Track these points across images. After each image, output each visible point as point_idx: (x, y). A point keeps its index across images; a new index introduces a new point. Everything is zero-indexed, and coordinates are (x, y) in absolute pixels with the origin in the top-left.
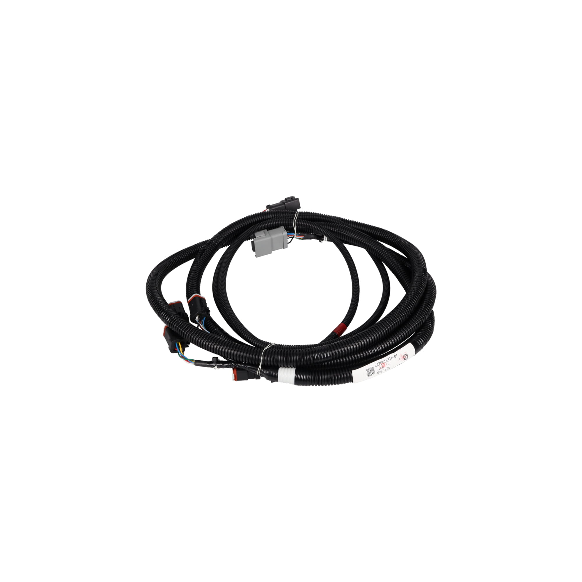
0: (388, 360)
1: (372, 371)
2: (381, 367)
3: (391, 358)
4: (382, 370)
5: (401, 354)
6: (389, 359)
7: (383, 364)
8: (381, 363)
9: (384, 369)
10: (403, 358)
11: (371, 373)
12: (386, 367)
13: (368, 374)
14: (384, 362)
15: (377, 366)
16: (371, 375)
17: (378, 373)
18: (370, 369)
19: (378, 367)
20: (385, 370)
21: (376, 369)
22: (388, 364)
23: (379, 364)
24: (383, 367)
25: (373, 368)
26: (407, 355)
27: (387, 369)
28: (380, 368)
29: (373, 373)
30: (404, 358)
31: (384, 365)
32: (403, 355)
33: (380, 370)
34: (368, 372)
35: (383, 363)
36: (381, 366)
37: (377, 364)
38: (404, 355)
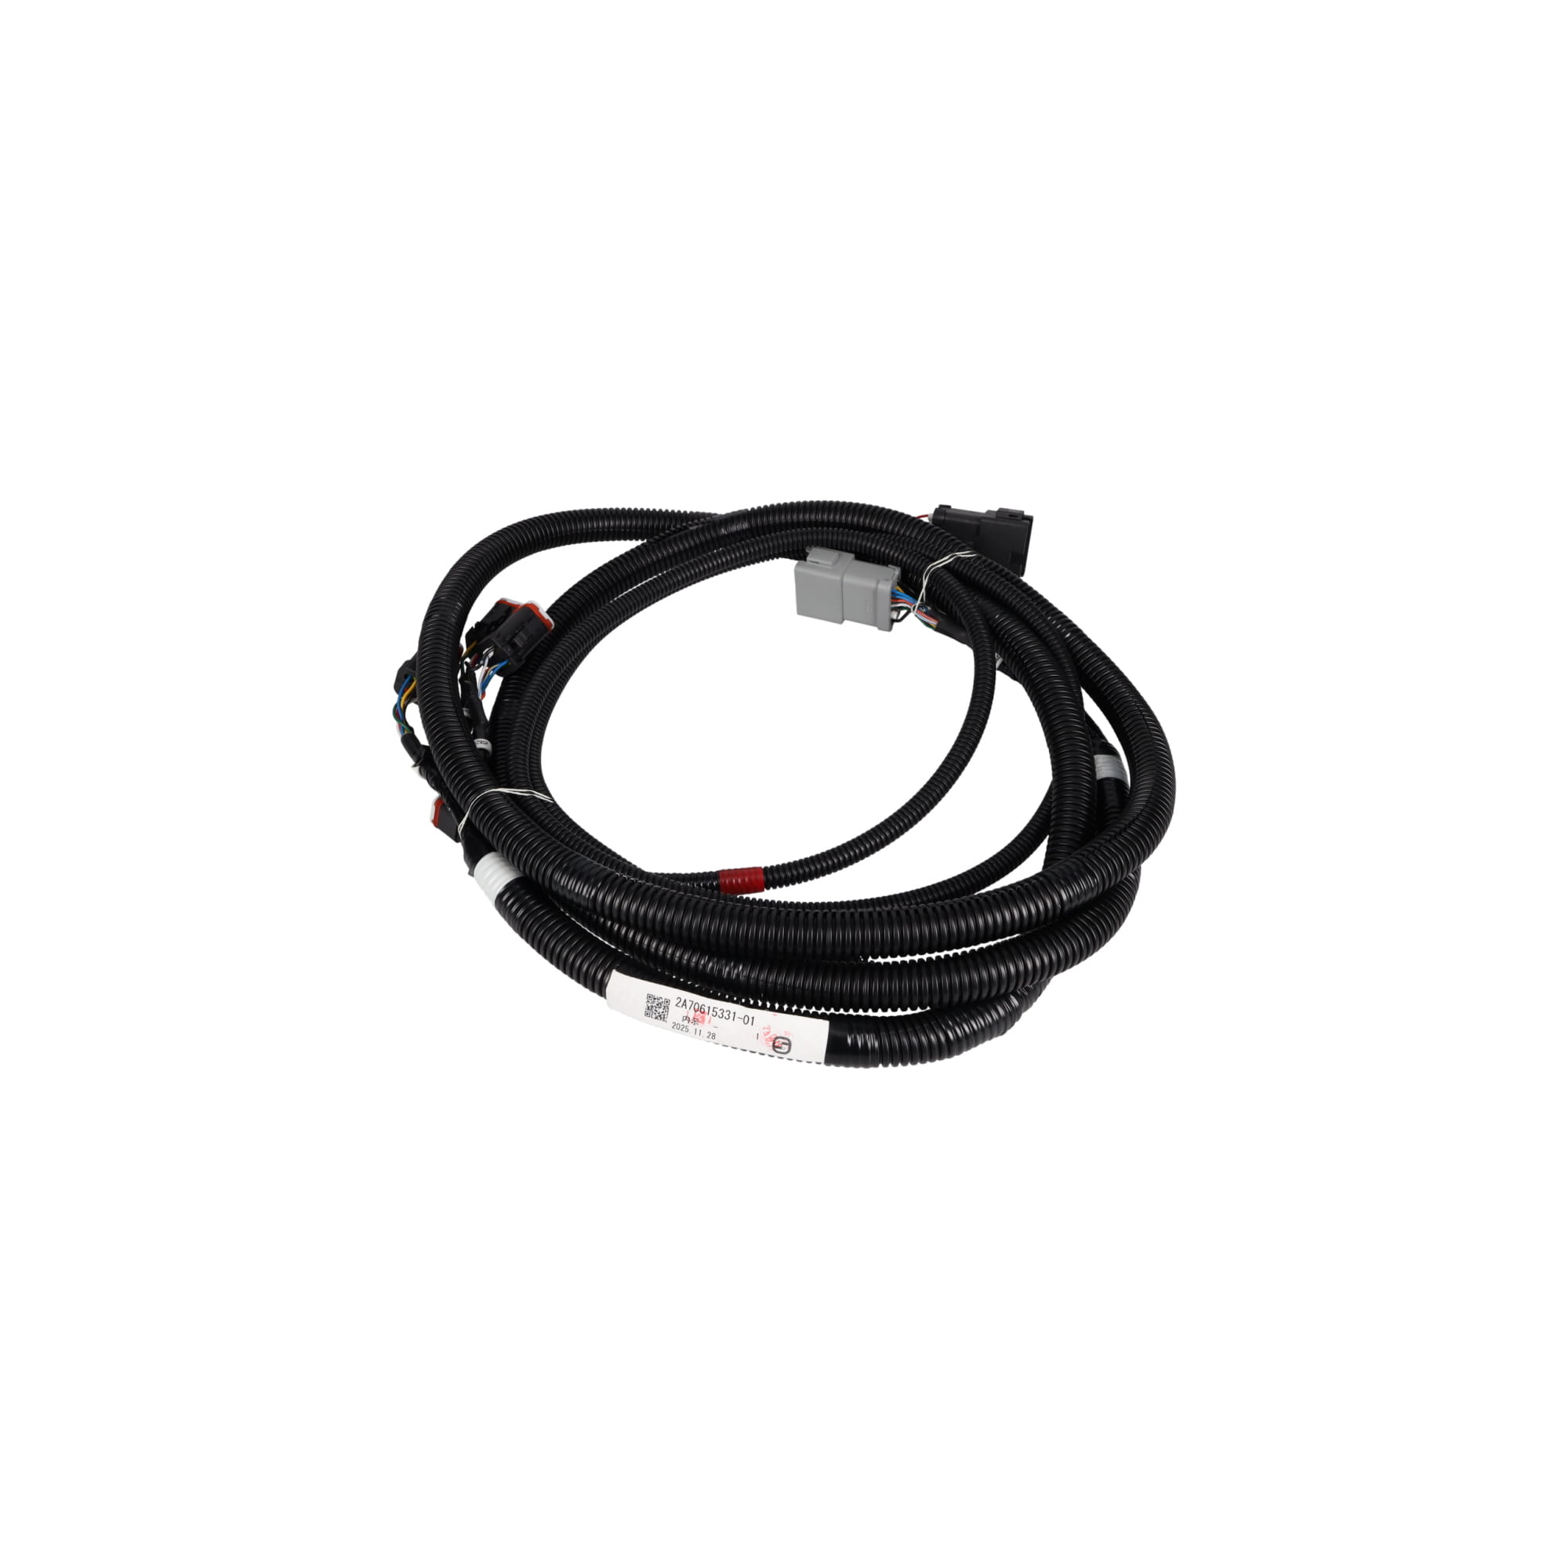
0: (719, 1013)
1: (661, 1010)
2: (691, 1018)
3: (732, 1015)
4: (691, 1027)
5: (769, 1028)
6: (725, 1014)
7: (698, 1012)
8: (696, 1007)
9: (699, 1027)
10: (771, 1043)
11: (656, 1010)
12: (705, 1028)
13: (646, 1007)
14: (707, 1011)
15: (680, 1004)
16: (654, 1016)
17: (675, 1025)
18: (658, 999)
19: (683, 1012)
20: (698, 1032)
21: (676, 1014)
22: (712, 1023)
23: (689, 1004)
24: (695, 1020)
25: (668, 1001)
26: (790, 1045)
27: (705, 1033)
28: (687, 1018)
29: (661, 1017)
30: (776, 1044)
31: (703, 1018)
32: (775, 1032)
33: (686, 1023)
34: (649, 1005)
35: (700, 1010)
36: (691, 1014)
37: (685, 1001)
38: (778, 1035)
